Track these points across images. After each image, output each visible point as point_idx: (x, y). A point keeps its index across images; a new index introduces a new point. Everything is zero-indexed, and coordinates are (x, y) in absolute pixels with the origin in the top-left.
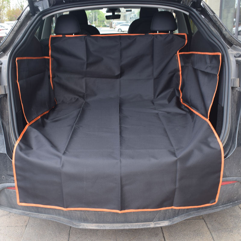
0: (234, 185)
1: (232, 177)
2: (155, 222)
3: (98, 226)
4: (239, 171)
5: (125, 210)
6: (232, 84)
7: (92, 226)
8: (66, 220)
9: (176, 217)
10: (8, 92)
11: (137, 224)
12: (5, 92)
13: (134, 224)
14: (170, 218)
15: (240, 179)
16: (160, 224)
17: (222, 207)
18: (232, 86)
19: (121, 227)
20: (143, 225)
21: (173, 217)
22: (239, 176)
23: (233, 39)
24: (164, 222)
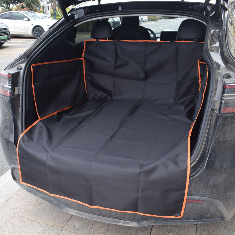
0: (203, 204)
1: (199, 197)
2: (125, 221)
3: (78, 213)
4: (208, 192)
5: (94, 206)
6: (212, 106)
7: (73, 212)
8: (56, 203)
9: (145, 221)
10: (21, 93)
11: (109, 219)
12: (19, 93)
13: (107, 218)
14: (139, 221)
15: (209, 200)
16: (128, 224)
17: (193, 221)
18: (212, 108)
19: (95, 219)
20: (114, 221)
21: (143, 221)
22: (208, 197)
23: (229, 57)
24: (133, 223)
